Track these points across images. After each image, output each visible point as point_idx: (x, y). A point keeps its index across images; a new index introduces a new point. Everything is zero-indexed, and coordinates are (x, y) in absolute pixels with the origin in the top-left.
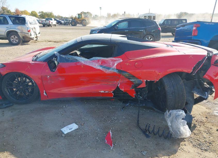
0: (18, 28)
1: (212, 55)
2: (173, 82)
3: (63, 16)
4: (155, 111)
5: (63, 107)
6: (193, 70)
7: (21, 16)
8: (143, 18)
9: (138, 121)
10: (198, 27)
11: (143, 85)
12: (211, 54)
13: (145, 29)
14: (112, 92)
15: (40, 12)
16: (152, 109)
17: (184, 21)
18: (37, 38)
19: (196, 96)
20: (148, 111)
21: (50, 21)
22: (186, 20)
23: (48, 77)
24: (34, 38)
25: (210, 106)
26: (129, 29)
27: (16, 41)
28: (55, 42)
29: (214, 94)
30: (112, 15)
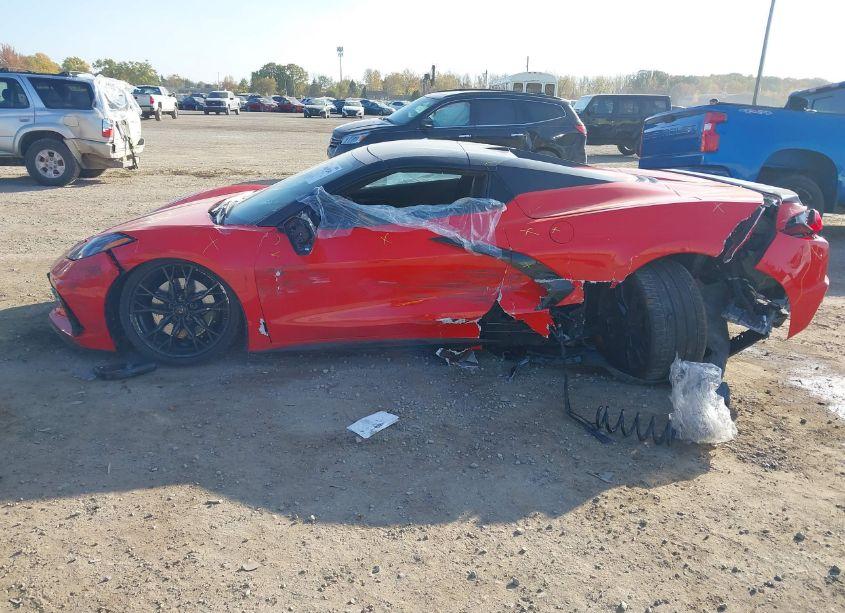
0: (67, 123)
1: (778, 203)
2: (667, 283)
3: (191, 79)
4: (612, 376)
5: (320, 372)
6: (726, 247)
7: (77, 79)
8: (510, 88)
9: (568, 404)
10: (718, 123)
11: (577, 298)
12: (775, 201)
13: (529, 130)
14: (476, 321)
15: (99, 63)
16: (602, 372)
17: (661, 105)
18: (134, 161)
19: (735, 329)
20: (592, 379)
21: (153, 96)
22: (666, 100)
23: (278, 274)
24: (122, 159)
25: (774, 365)
26: (475, 129)
27: (56, 172)
28: (199, 175)
29: (787, 323)
30: (383, 78)
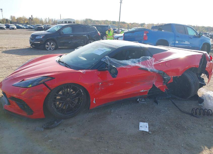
14: (148, 90)
23: (100, 84)
26: (74, 34)
30: (16, 18)
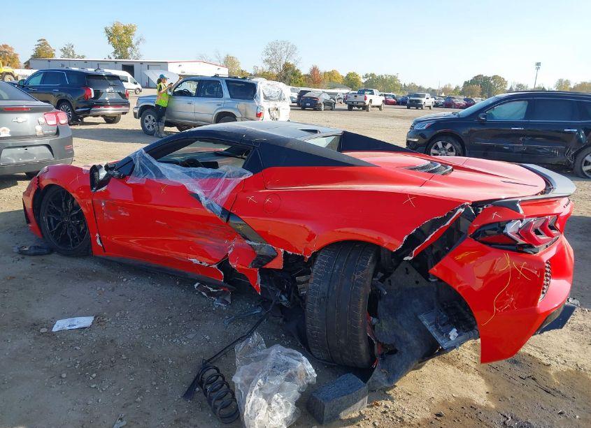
0: (239, 108)
11: (278, 264)
13: (584, 127)
14: (214, 266)
15: (367, 76)
21: (368, 95)
23: (103, 204)
26: (528, 123)
